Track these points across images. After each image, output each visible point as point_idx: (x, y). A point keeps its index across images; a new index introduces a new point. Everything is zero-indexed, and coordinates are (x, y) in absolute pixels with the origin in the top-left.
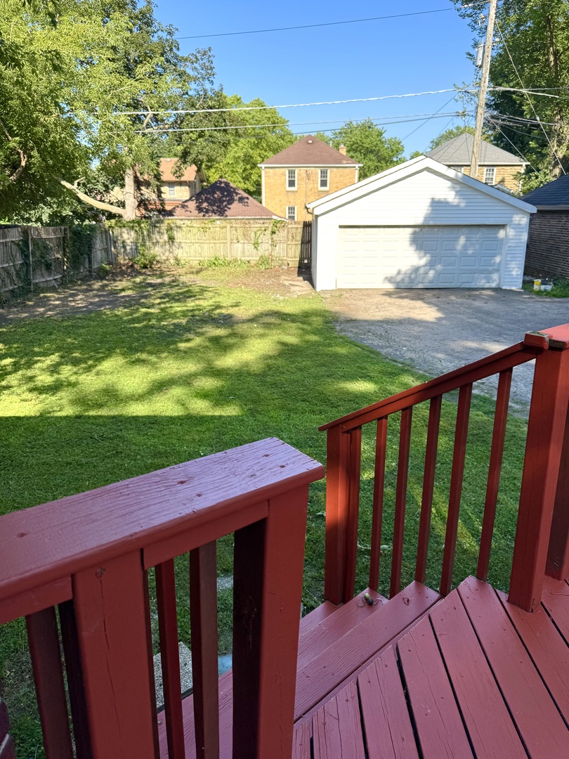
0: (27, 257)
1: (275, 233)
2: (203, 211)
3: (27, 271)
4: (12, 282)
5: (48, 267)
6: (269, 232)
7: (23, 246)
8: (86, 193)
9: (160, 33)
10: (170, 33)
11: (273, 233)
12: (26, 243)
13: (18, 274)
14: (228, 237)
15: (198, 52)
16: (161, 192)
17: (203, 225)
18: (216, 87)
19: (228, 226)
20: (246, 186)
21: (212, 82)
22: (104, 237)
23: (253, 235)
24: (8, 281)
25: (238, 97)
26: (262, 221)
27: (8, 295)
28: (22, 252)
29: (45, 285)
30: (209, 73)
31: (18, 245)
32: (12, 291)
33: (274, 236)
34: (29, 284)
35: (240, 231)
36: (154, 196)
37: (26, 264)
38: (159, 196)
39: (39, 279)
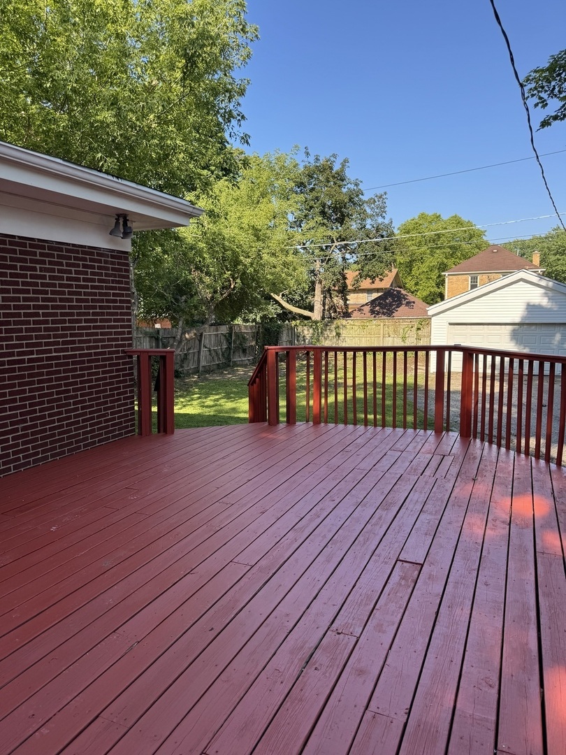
0: (230, 343)
1: (420, 329)
2: (374, 313)
3: (230, 353)
4: (219, 358)
5: (244, 351)
6: (415, 329)
7: (228, 337)
8: (288, 302)
9: (349, 186)
10: (357, 185)
11: (419, 329)
12: (230, 335)
13: (223, 354)
14: (382, 332)
15: (376, 196)
16: (347, 300)
17: (363, 324)
18: (387, 221)
19: (382, 324)
20: (439, 290)
21: (384, 217)
22: (290, 333)
23: (401, 331)
24: (216, 358)
25: (438, 214)
26: (409, 321)
27: (215, 367)
28: (227, 340)
29: (241, 363)
30: (382, 211)
31: (225, 336)
32: (218, 365)
33: (419, 331)
34: (230, 361)
35: (391, 329)
36: (341, 302)
37: (229, 348)
38: (345, 303)
39: (237, 358)
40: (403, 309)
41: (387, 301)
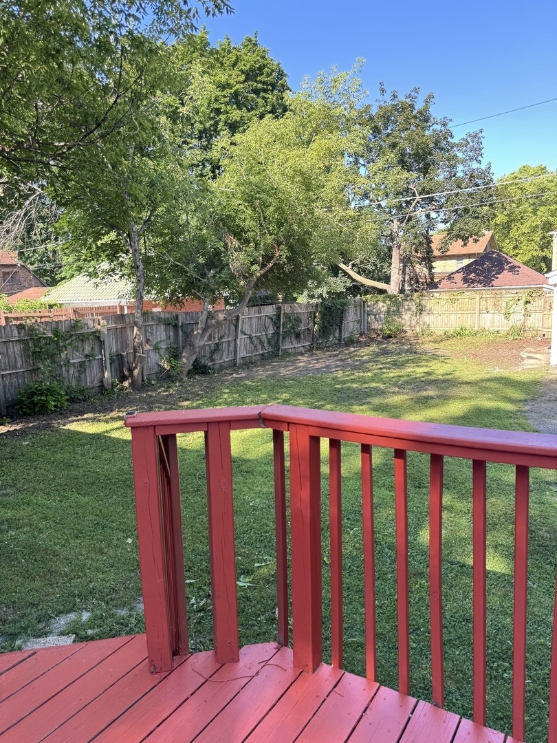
0: (278, 328)
1: (529, 302)
2: (468, 282)
3: (278, 339)
4: (263, 347)
5: (298, 336)
6: (522, 302)
7: (276, 320)
9: (435, 127)
10: (444, 125)
11: (527, 302)
12: (278, 317)
13: (269, 342)
14: (477, 307)
15: (469, 136)
17: (452, 297)
18: (483, 166)
19: (478, 297)
21: (480, 162)
22: (358, 311)
23: (504, 305)
24: (259, 347)
26: (515, 291)
27: (259, 358)
28: (275, 324)
29: (293, 351)
30: (477, 153)
31: (271, 319)
32: (262, 355)
33: (528, 305)
34: (278, 350)
35: (490, 302)
37: (277, 334)
39: (288, 345)
40: (505, 276)
41: (485, 266)
